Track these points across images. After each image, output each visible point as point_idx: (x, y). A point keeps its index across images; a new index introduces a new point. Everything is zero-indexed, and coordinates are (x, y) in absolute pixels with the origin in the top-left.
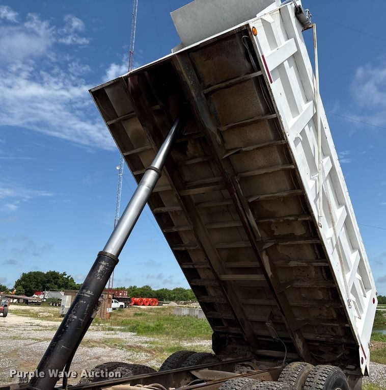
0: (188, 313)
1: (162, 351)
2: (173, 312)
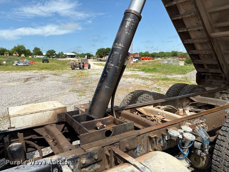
0: (167, 63)
1: (158, 80)
2: (160, 62)
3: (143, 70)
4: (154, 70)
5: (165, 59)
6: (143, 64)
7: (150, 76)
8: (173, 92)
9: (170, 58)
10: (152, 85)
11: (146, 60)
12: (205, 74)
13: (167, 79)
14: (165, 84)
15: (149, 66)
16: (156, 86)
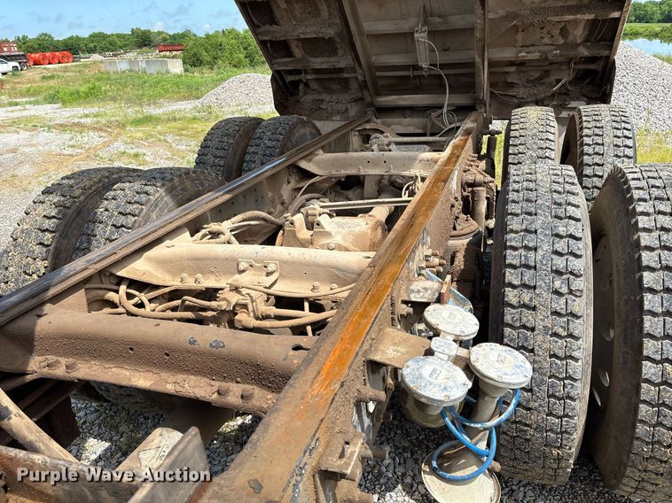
0: (129, 67)
1: (122, 126)
2: (103, 68)
3: (52, 99)
4: (92, 95)
5: (115, 55)
6: (44, 78)
7: (87, 116)
8: (220, 153)
9: (131, 54)
10: (106, 145)
11: (50, 63)
12: (297, 78)
13: (148, 119)
14: (152, 136)
15: (67, 83)
16: (122, 149)
